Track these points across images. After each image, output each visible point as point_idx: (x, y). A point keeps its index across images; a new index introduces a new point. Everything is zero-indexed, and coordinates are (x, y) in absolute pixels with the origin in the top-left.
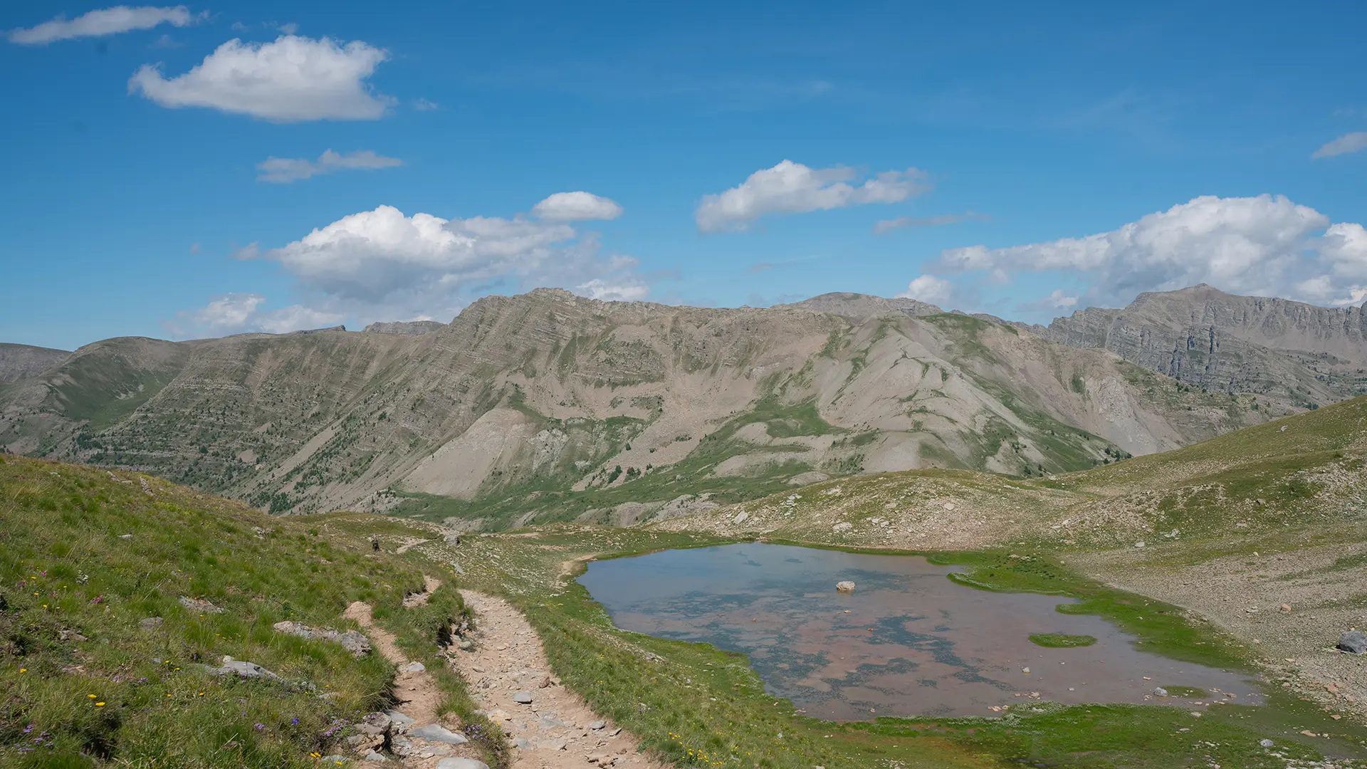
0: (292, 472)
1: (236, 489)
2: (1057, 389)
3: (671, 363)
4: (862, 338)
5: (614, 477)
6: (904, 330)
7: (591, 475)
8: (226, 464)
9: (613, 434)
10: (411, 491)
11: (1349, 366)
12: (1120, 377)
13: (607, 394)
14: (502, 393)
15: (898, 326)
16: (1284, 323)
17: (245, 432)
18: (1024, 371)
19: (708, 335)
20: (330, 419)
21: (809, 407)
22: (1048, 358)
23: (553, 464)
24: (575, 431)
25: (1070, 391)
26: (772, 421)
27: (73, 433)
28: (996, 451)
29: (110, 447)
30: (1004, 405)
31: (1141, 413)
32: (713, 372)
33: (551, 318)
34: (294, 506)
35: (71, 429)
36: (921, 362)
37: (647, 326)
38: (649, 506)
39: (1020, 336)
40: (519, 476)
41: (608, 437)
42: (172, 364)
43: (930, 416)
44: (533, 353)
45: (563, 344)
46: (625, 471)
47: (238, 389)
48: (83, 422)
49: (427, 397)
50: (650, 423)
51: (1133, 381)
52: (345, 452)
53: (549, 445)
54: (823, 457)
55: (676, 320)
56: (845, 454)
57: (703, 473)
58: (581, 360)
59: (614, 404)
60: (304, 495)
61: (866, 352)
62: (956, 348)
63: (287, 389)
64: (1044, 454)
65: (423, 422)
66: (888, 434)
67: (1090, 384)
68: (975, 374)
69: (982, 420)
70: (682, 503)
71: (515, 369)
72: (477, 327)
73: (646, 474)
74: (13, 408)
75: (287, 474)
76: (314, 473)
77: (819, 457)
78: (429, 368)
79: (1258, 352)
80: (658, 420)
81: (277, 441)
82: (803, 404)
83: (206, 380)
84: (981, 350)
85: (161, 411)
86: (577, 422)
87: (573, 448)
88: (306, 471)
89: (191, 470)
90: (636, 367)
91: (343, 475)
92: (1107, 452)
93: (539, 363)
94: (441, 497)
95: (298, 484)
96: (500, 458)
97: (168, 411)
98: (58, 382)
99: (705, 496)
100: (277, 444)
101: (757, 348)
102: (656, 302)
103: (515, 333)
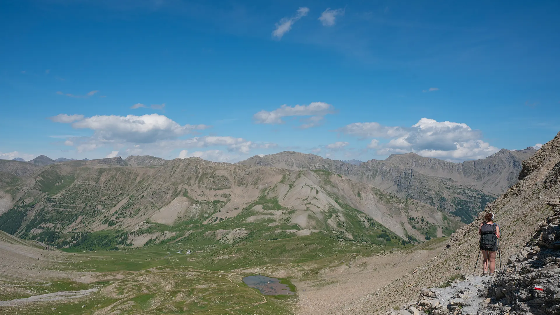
0: (114, 213)
1: (97, 218)
2: (353, 196)
3: (233, 183)
4: (293, 177)
5: (216, 220)
6: (306, 175)
7: (209, 219)
8: (93, 209)
9: (215, 206)
10: (153, 222)
11: (457, 183)
12: (372, 193)
13: (213, 192)
14: (181, 191)
15: (304, 174)
16: (438, 168)
17: (99, 199)
18: (343, 190)
19: (245, 174)
20: (125, 196)
21: (276, 200)
22: (351, 186)
23: (197, 215)
24: (203, 205)
25: (357, 196)
26: (264, 204)
27: (44, 196)
28: (331, 217)
29: (57, 202)
30: (336, 202)
31: (378, 204)
32: (246, 186)
33: (196, 167)
34: (116, 224)
35: (43, 195)
36: (310, 187)
37: (226, 170)
38: (227, 231)
39: (343, 178)
40: (186, 218)
41: (214, 207)
42: (71, 173)
43: (312, 205)
44: (190, 178)
45: (200, 175)
46: (219, 218)
47: (96, 185)
48: (47, 193)
49: (157, 191)
50: (227, 203)
51: (376, 194)
52: (131, 208)
53: (196, 209)
54: (279, 217)
55: (235, 169)
56: (285, 217)
57: (243, 220)
58: (205, 181)
59: (215, 196)
60: (119, 221)
61: (294, 182)
62: (322, 182)
63: (111, 185)
64: (345, 218)
65: (155, 199)
66: (299, 211)
67: (363, 195)
68: (327, 191)
69: (327, 207)
70: (237, 231)
71: (185, 183)
72: (173, 169)
73: (225, 220)
74: (25, 188)
75: (113, 214)
76: (121, 213)
77: (278, 217)
78: (157, 181)
79: (426, 178)
80: (229, 202)
81: (109, 202)
82: (274, 198)
83: (86, 181)
84: (330, 182)
85: (73, 191)
86: (204, 202)
87: (203, 210)
88: (118, 213)
89: (82, 211)
90: (222, 184)
91: (131, 215)
92: (365, 218)
93: (192, 182)
94: (163, 224)
95: (116, 217)
96: (180, 212)
97: (75, 191)
98: (38, 179)
99: (244, 229)
100: (109, 203)
101: (260, 179)
102: (229, 163)
103: (185, 171)
